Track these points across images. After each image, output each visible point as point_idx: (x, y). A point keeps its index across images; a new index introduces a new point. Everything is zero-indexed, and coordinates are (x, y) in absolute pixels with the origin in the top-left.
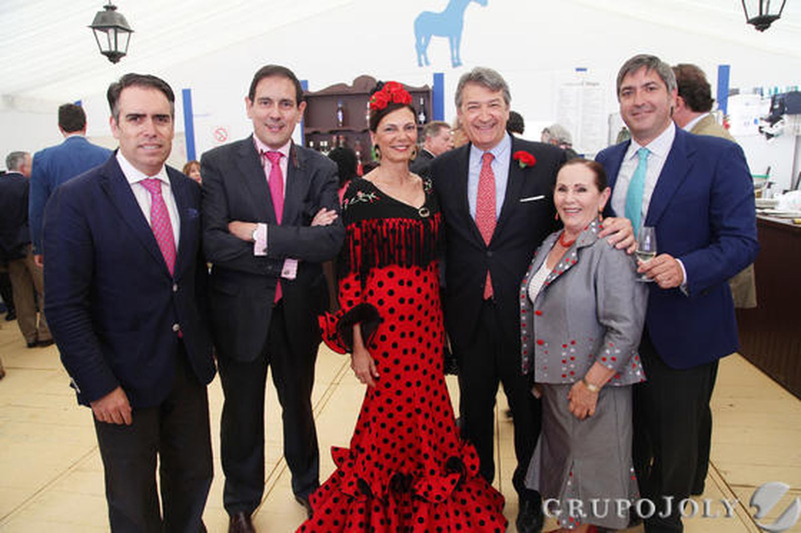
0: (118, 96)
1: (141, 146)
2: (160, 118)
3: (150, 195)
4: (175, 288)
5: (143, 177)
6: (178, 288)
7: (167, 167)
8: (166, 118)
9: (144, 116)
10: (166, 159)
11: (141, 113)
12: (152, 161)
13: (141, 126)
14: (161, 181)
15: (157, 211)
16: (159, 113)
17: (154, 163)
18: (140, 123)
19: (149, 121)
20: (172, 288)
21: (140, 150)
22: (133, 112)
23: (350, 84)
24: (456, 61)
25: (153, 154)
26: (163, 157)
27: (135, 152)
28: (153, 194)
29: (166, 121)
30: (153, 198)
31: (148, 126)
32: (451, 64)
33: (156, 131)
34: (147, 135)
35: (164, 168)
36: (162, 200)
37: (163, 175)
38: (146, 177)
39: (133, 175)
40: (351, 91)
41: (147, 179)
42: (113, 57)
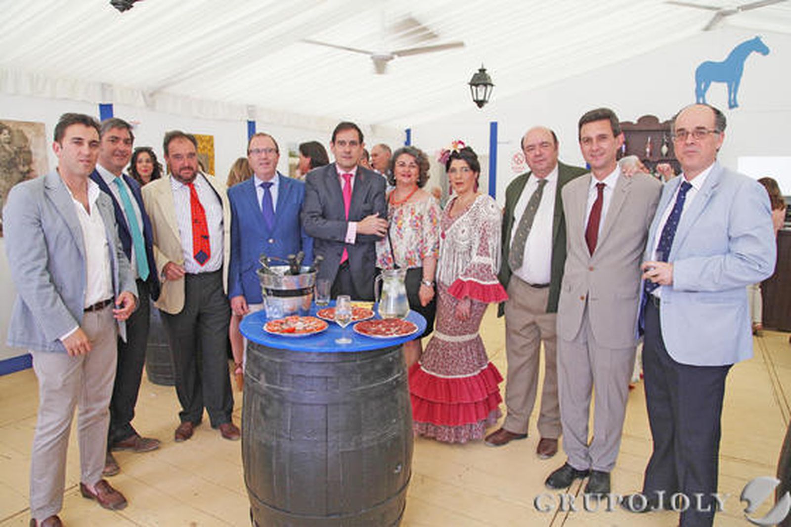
23: (635, 122)
24: (733, 103)
32: (727, 105)
40: (637, 128)
42: (480, 104)
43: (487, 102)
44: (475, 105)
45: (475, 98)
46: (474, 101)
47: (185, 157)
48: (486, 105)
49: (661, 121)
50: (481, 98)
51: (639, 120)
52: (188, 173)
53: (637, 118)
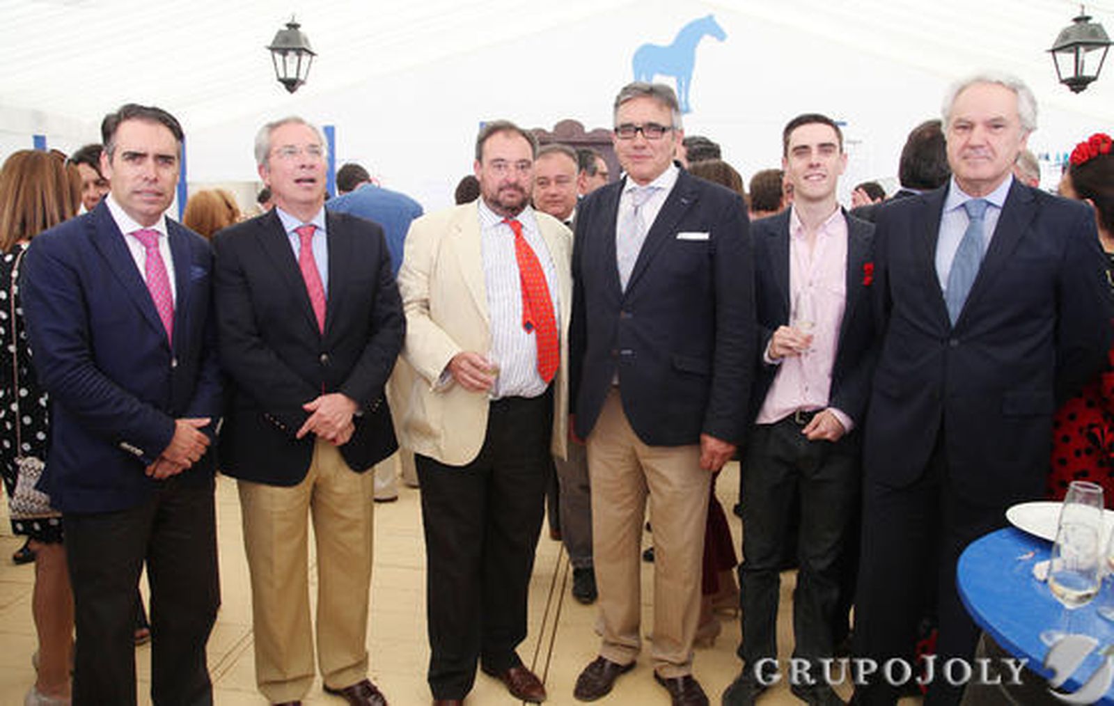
0: (115, 130)
1: (138, 193)
2: (164, 159)
3: (144, 249)
4: (174, 364)
5: (138, 227)
6: (179, 364)
7: (167, 218)
8: (171, 160)
9: (144, 156)
10: (166, 208)
11: (142, 152)
12: (148, 211)
13: (140, 168)
14: (158, 233)
15: (152, 269)
16: (163, 153)
17: (152, 212)
18: (139, 163)
19: (150, 161)
20: (170, 363)
21: (137, 197)
22: (133, 150)
23: (550, 130)
24: (684, 106)
25: (152, 202)
26: (163, 207)
27: (129, 197)
28: (148, 247)
29: (170, 163)
30: (147, 253)
31: (148, 167)
33: (158, 174)
34: (146, 179)
35: (163, 220)
36: (159, 255)
37: (161, 226)
38: (142, 227)
39: (126, 224)
41: (142, 230)
42: (291, 85)
43: (303, 83)
44: (282, 86)
45: (282, 75)
46: (280, 80)
47: (511, 166)
48: (301, 88)
49: (588, 129)
50: (291, 75)
51: (557, 127)
52: (511, 196)
53: (555, 123)
